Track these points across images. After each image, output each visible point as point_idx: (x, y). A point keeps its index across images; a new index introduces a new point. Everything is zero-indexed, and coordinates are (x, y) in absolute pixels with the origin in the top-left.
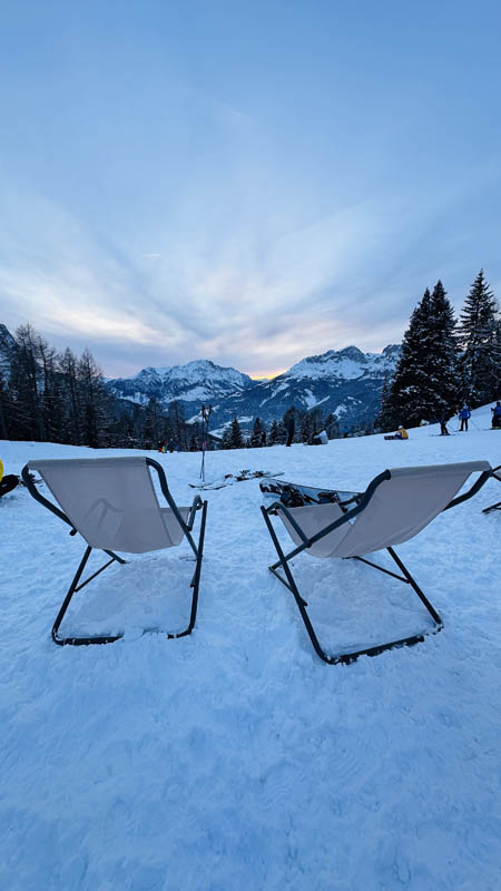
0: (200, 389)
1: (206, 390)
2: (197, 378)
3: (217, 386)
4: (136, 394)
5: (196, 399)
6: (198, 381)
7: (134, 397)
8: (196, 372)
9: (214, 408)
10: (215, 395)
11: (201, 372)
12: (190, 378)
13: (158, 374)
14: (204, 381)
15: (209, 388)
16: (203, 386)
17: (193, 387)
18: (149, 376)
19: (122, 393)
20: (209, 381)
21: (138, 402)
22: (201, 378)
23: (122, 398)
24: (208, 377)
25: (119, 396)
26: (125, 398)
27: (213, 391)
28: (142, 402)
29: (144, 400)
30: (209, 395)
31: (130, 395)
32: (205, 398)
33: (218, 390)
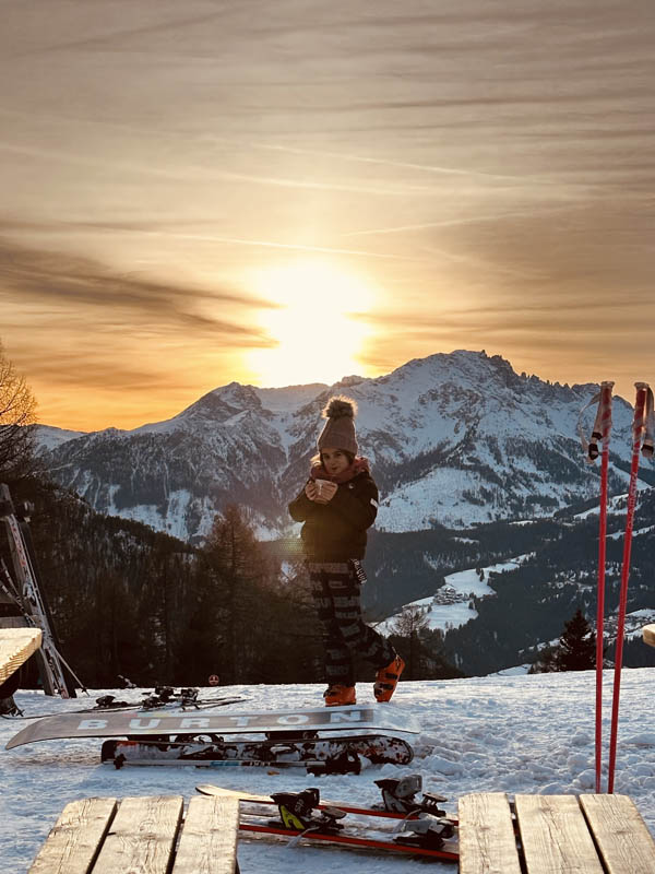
0: (444, 481)
1: (474, 484)
2: (438, 431)
3: (526, 466)
4: (173, 496)
5: (428, 527)
6: (442, 446)
7: (162, 512)
8: (434, 406)
9: (510, 566)
10: (517, 508)
11: (454, 406)
12: (408, 433)
13: (268, 414)
14: (467, 444)
15: (487, 473)
16: (463, 467)
17: (417, 469)
18: (230, 423)
19: (113, 489)
20: (491, 442)
21: (178, 531)
22: (457, 431)
23: (112, 512)
24: (484, 428)
25: (103, 502)
26: (124, 515)
27: (508, 489)
28: (192, 528)
29: (203, 521)
30: (488, 507)
31: (147, 500)
32: (468, 523)
33: (528, 486)
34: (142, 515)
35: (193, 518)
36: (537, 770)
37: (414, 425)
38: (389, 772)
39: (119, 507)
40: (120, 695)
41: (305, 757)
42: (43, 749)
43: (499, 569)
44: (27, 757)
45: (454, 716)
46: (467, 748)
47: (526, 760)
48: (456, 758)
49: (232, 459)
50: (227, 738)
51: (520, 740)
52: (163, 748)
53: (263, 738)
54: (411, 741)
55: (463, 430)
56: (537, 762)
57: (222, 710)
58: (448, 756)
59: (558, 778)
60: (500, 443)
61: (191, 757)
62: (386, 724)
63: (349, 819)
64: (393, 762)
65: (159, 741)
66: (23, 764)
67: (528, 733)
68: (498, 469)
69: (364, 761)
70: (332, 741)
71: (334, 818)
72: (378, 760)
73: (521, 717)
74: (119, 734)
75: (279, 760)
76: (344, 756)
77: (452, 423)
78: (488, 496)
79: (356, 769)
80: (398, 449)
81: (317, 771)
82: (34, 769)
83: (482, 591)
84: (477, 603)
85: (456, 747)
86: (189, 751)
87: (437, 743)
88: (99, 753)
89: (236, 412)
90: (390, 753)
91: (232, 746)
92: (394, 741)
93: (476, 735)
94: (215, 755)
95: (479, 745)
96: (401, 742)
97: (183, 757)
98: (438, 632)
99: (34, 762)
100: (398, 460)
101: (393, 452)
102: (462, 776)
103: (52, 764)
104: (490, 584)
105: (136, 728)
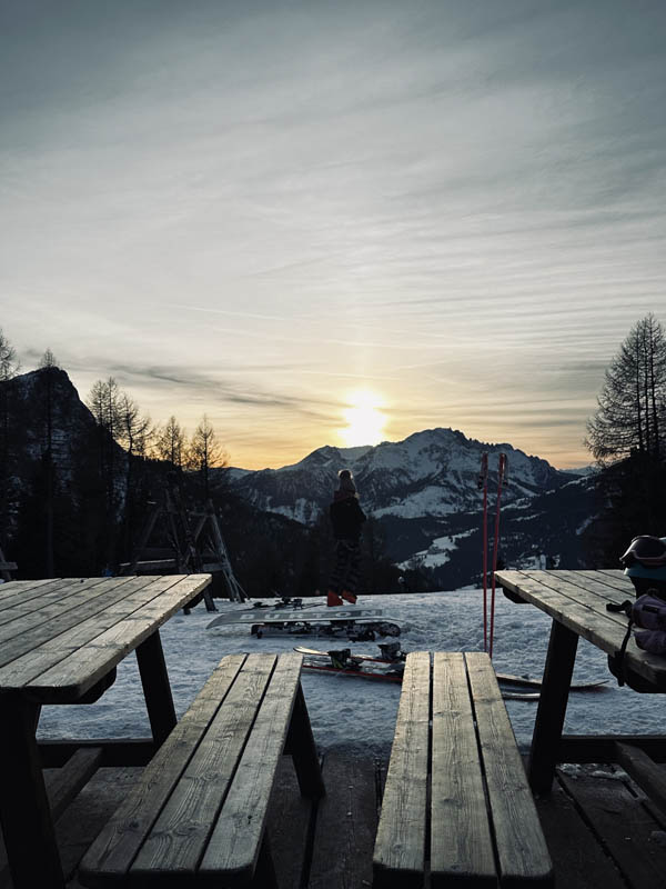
0: (432, 492)
1: (446, 494)
2: (428, 467)
3: (472, 484)
4: (298, 501)
5: (424, 515)
6: (430, 475)
7: (293, 509)
8: (426, 455)
9: (465, 535)
10: (468, 506)
11: (436, 455)
12: (413, 468)
13: (344, 460)
14: (443, 474)
15: (453, 489)
16: (441, 486)
17: (418, 486)
18: (326, 465)
19: (269, 498)
20: (455, 473)
21: (300, 518)
22: (437, 467)
23: (269, 510)
24: (452, 466)
25: (264, 505)
26: (274, 511)
27: (464, 496)
28: (307, 517)
29: (313, 514)
30: (454, 505)
31: (285, 504)
32: (444, 512)
33: (474, 494)
34: (283, 510)
35: (308, 512)
36: (460, 639)
37: (416, 465)
38: (388, 640)
39: (272, 507)
40: (266, 601)
41: (348, 633)
42: (224, 629)
43: (460, 536)
44: (217, 632)
45: (424, 612)
46: (428, 628)
47: (457, 634)
48: (422, 633)
49: (327, 483)
50: (312, 624)
51: (455, 624)
52: (281, 629)
53: (329, 624)
54: (400, 625)
55: (441, 467)
56: (460, 636)
57: (313, 609)
58: (418, 632)
59: (470, 643)
60: (459, 473)
61: (294, 633)
62: (388, 616)
63: (365, 663)
64: (391, 635)
65: (279, 625)
66: (214, 636)
67: (459, 621)
68: (458, 486)
69: (377, 635)
70: (361, 625)
71: (357, 663)
72: (384, 634)
73: (457, 612)
74: (261, 621)
75: (336, 634)
76: (367, 633)
77: (435, 464)
78: (454, 500)
79: (372, 639)
80: (408, 477)
81: (354, 640)
82: (219, 638)
83: (452, 547)
84: (449, 553)
85: (422, 628)
86: (293, 630)
87: (413, 626)
88: (250, 630)
89: (328, 459)
90: (390, 631)
91: (314, 627)
92: (391, 625)
93: (433, 622)
94: (306, 632)
95: (434, 626)
96: (395, 626)
97: (290, 633)
98: (430, 568)
99: (219, 635)
100: (408, 482)
101: (406, 478)
102: (424, 642)
103: (228, 636)
104: (456, 544)
105: (268, 619)
